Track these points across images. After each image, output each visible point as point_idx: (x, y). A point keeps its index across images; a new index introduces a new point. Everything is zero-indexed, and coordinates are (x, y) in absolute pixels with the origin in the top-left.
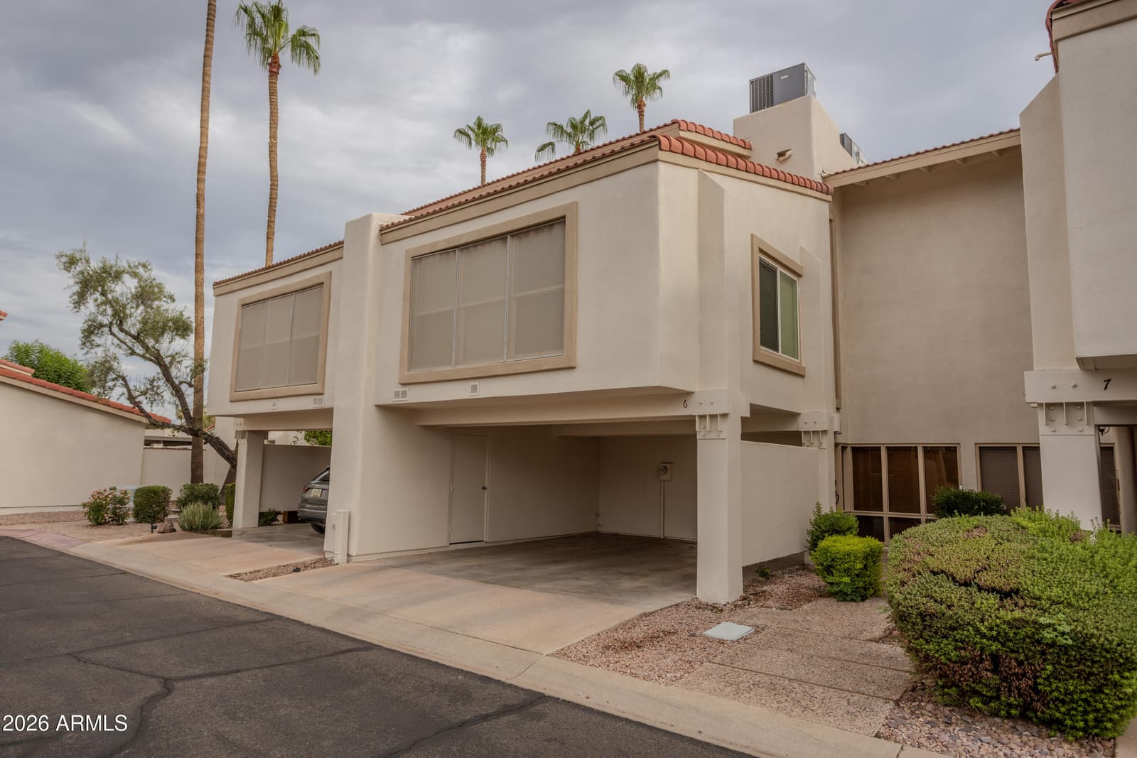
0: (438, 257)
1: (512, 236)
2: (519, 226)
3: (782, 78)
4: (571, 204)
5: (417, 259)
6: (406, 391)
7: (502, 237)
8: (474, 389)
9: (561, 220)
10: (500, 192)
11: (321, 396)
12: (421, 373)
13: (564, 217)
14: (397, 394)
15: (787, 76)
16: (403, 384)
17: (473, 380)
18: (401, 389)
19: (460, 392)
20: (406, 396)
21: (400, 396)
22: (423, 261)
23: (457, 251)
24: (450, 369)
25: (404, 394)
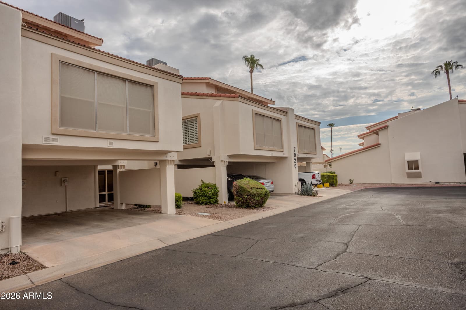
0: (81, 70)
2: (133, 79)
4: (157, 83)
6: (56, 139)
7: (124, 80)
8: (111, 144)
9: (152, 86)
10: (123, 59)
12: (62, 130)
13: (153, 86)
14: (47, 139)
16: (53, 134)
17: (109, 139)
18: (51, 137)
19: (103, 144)
20: (57, 142)
21: (51, 141)
22: (70, 67)
23: (96, 73)
24: (96, 132)
25: (54, 140)
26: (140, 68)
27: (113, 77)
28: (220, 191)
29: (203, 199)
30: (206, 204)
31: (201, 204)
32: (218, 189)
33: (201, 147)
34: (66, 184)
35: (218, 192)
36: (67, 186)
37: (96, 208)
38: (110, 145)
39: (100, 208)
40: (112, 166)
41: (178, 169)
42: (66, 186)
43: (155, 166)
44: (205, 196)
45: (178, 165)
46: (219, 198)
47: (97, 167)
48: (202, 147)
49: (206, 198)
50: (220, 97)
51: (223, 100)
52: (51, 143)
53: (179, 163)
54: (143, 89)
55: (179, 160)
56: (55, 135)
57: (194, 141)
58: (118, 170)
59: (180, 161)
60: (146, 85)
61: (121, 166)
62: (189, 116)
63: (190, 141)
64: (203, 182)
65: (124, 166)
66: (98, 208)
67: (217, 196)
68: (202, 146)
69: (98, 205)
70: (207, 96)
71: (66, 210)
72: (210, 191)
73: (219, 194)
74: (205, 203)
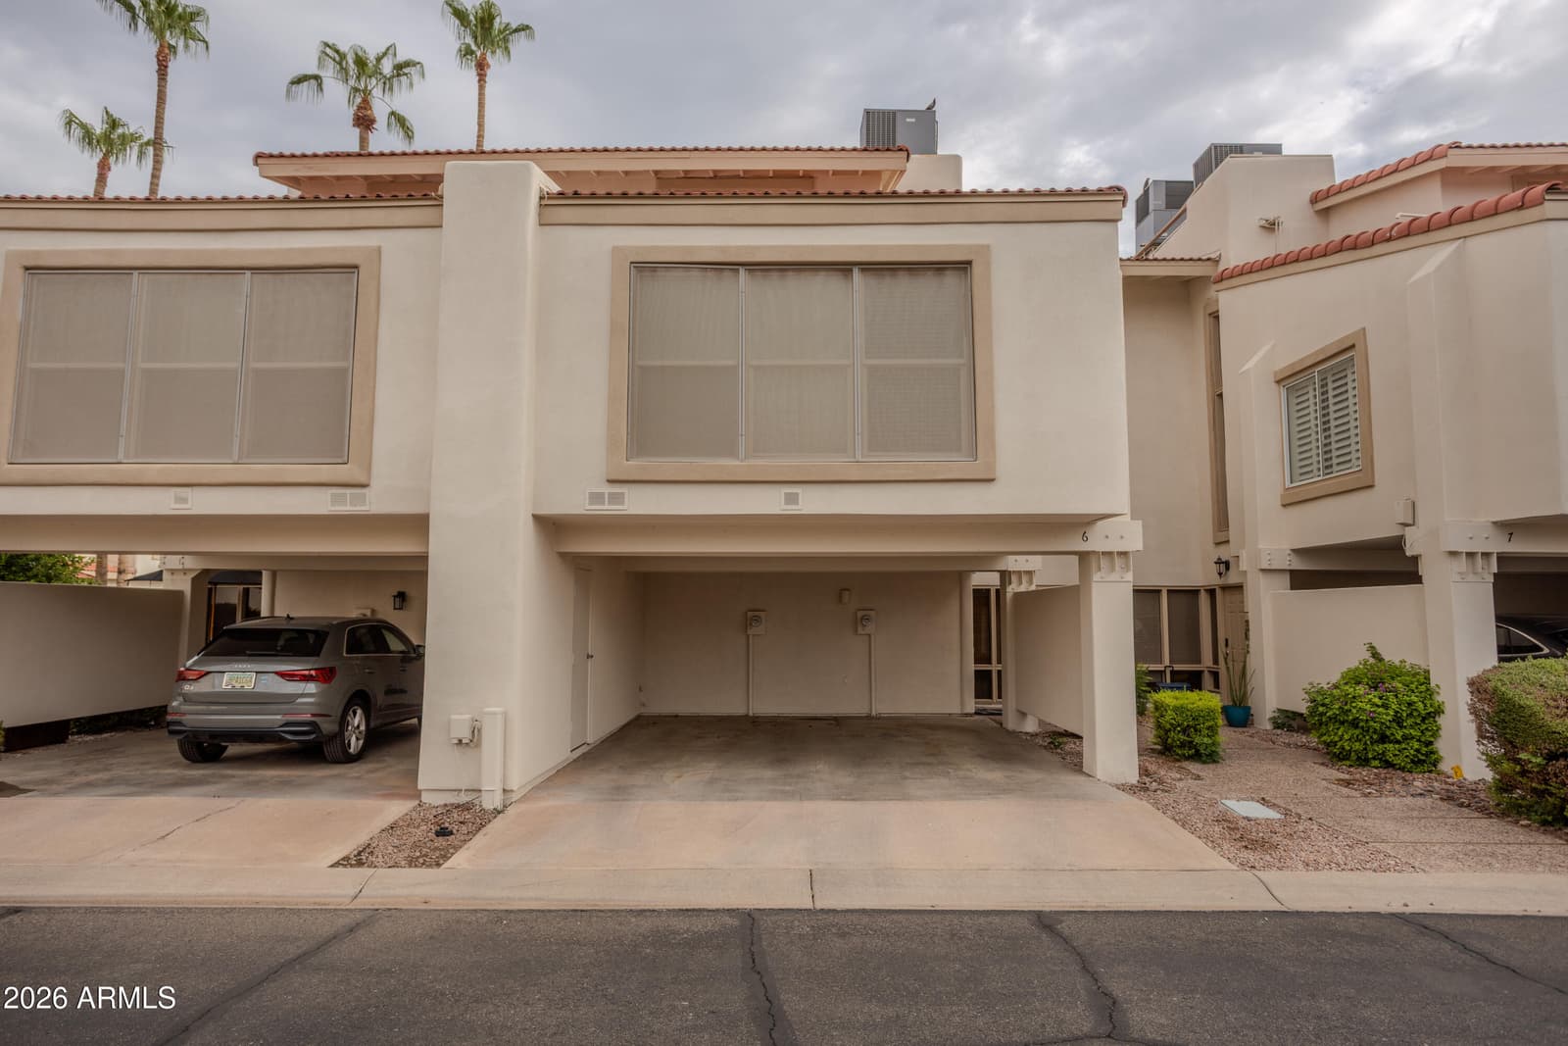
0: (695, 274)
1: (863, 270)
2: (876, 258)
3: (908, 120)
4: (982, 246)
5: (645, 268)
6: (623, 494)
8: (792, 499)
11: (364, 491)
12: (635, 467)
13: (969, 263)
14: (596, 498)
15: (913, 120)
16: (611, 481)
17: (785, 485)
18: (607, 489)
19: (768, 502)
20: (623, 503)
21: (606, 502)
22: (661, 273)
23: (742, 271)
24: (737, 463)
25: (616, 498)
26: (911, 207)
27: (805, 270)
28: (1447, 708)
29: (1345, 737)
30: (1363, 761)
31: (1341, 760)
32: (1439, 698)
33: (1371, 487)
34: (870, 628)
35: (1439, 711)
36: (873, 637)
37: (967, 715)
38: (787, 503)
39: (977, 717)
40: (997, 575)
41: (1292, 589)
42: (869, 635)
43: (1220, 574)
44: (1355, 724)
45: (1292, 572)
46: (1441, 746)
47: (969, 577)
48: (1376, 489)
49: (1357, 732)
50: (1450, 225)
51: (1465, 237)
52: (607, 509)
53: (1298, 565)
54: (926, 285)
55: (1293, 550)
56: (618, 485)
57: (1350, 461)
58: (1012, 589)
59: (1297, 552)
60: (939, 267)
61: (1019, 573)
62: (1322, 350)
63: (1338, 464)
64: (1375, 655)
65: (1030, 573)
66: (971, 715)
67: (1436, 734)
68: (1376, 484)
69: (971, 705)
70: (1389, 240)
71: (871, 710)
72: (1377, 700)
73: (1441, 720)
74: (1359, 758)
